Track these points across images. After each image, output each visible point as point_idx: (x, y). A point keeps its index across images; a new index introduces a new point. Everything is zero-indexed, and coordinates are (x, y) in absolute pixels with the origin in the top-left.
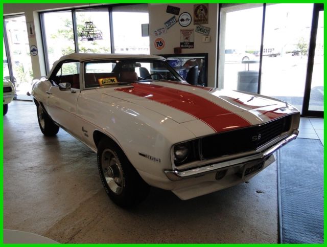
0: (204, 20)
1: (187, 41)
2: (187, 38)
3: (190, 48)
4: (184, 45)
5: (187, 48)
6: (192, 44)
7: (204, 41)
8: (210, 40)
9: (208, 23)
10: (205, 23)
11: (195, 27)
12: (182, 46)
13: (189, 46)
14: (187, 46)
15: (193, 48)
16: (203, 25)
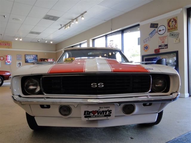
0: (174, 28)
1: (163, 44)
2: (163, 42)
3: (166, 48)
4: (161, 47)
5: (163, 48)
6: (166, 45)
7: (175, 42)
8: (179, 41)
9: (177, 30)
10: (175, 30)
11: (168, 34)
12: (160, 48)
13: (165, 47)
14: (163, 47)
15: (167, 48)
16: (174, 32)
